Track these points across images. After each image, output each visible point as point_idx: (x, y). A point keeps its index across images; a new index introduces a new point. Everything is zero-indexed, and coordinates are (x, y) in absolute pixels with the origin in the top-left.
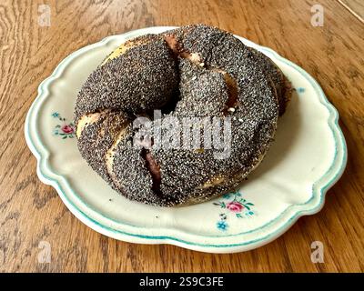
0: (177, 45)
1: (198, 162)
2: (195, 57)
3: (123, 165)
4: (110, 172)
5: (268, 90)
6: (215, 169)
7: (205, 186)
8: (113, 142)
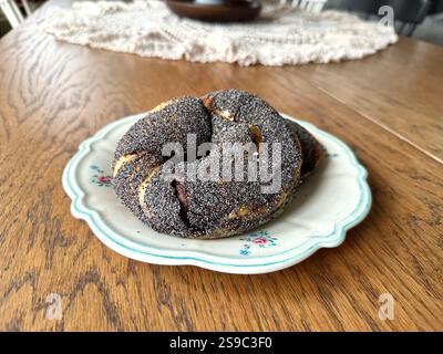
0: (211, 104)
1: (223, 190)
2: (226, 114)
3: (153, 194)
4: (142, 203)
5: (290, 140)
6: (238, 199)
7: (230, 216)
8: (147, 176)
